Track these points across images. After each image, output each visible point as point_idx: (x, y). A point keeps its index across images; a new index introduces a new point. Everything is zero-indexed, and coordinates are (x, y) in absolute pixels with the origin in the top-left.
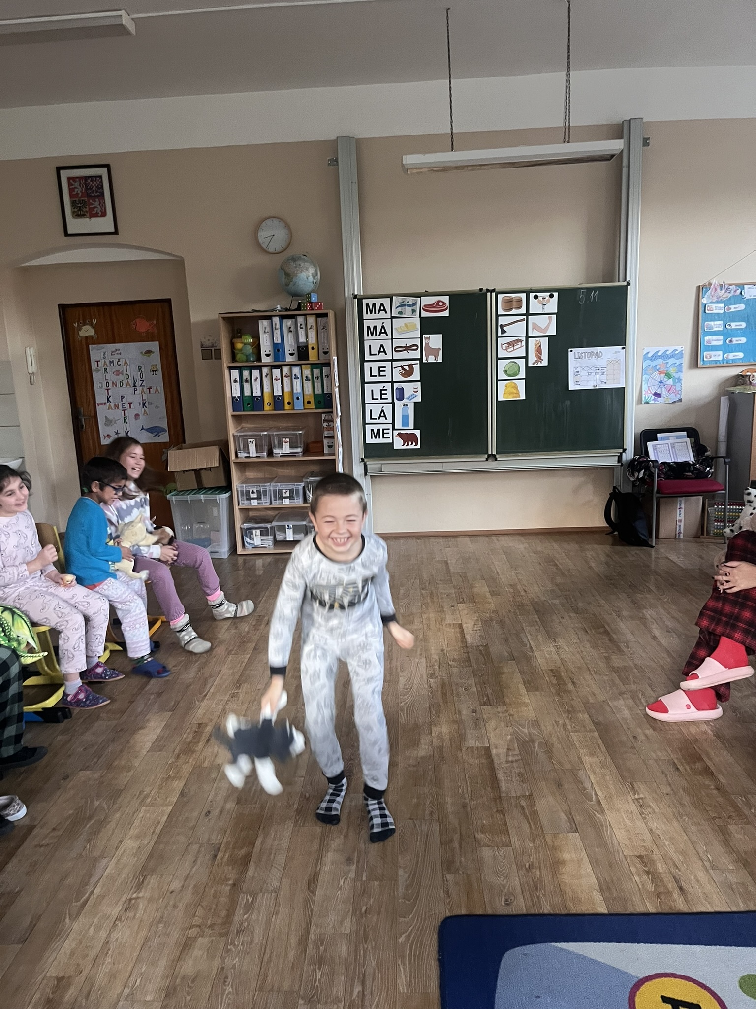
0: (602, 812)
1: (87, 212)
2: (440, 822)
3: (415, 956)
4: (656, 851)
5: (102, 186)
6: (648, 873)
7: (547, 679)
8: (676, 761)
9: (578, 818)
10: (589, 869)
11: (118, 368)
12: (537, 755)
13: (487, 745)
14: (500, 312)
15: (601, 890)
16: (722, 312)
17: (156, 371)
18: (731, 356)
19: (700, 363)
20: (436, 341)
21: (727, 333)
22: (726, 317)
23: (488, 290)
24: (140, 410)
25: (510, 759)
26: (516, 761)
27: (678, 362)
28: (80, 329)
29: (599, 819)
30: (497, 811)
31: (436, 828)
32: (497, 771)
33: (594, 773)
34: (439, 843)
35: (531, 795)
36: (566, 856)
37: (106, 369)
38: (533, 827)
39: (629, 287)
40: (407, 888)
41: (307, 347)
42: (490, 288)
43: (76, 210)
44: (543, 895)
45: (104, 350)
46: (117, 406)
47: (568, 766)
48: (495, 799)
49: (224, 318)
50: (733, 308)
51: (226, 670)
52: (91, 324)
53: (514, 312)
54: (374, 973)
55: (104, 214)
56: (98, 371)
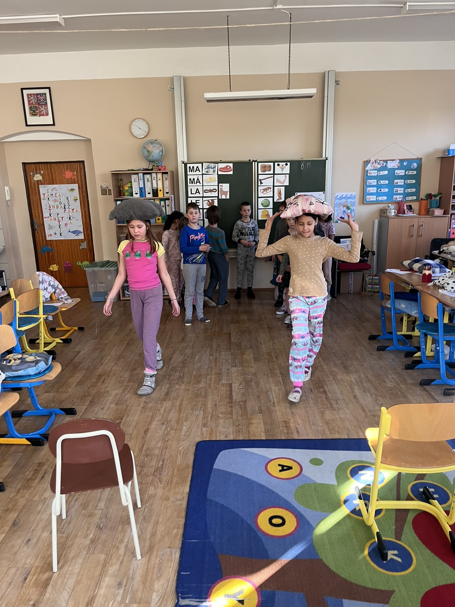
0: (274, 406)
1: (38, 113)
2: (204, 411)
3: (185, 453)
5: (46, 99)
6: (286, 426)
7: (265, 356)
8: (312, 388)
9: (263, 409)
10: (263, 426)
12: (252, 386)
13: (231, 382)
15: (265, 432)
16: (376, 175)
17: (76, 200)
18: (380, 198)
19: (365, 202)
20: (226, 187)
22: (379, 178)
23: (253, 161)
25: (240, 387)
26: (242, 388)
27: (353, 201)
28: (33, 177)
29: (272, 409)
30: (230, 407)
31: (202, 413)
32: (233, 392)
33: (275, 393)
34: (202, 417)
36: (254, 421)
37: (49, 199)
38: (243, 411)
39: (327, 161)
40: (186, 433)
41: (157, 190)
42: (255, 160)
43: (32, 112)
45: (47, 188)
47: (265, 390)
48: (229, 403)
50: (382, 173)
51: (113, 353)
52: (40, 174)
53: (267, 172)
54: (168, 458)
55: (47, 114)
56: (44, 199)
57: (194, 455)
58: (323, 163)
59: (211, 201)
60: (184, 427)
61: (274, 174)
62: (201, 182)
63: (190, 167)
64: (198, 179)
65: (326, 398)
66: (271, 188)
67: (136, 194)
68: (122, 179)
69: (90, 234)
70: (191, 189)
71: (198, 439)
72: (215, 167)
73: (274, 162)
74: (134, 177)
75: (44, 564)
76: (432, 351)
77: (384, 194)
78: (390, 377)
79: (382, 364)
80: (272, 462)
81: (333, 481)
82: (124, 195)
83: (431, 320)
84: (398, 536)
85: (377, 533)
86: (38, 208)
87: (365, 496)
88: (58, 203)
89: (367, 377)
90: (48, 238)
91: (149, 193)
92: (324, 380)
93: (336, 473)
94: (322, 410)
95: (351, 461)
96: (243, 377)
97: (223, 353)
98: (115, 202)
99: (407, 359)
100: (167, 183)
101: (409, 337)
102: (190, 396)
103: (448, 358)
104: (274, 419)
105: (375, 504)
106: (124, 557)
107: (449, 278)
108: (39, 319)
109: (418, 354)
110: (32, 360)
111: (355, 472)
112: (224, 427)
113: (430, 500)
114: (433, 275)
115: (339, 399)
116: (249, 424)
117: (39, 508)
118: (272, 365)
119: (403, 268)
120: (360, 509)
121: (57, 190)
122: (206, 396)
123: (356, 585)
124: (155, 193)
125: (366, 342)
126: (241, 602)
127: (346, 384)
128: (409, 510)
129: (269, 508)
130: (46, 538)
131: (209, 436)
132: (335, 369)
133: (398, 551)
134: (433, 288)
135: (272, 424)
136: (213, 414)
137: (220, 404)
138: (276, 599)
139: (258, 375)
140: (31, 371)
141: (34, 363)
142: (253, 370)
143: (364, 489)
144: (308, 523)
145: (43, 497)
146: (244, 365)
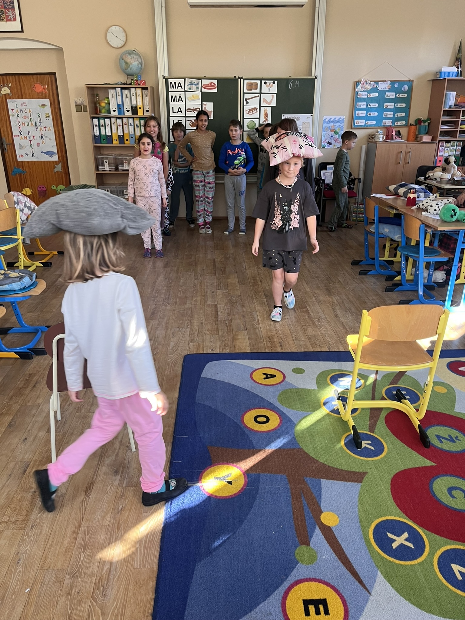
4: (276, 335)
9: (248, 326)
10: (248, 341)
11: (25, 114)
14: (246, 91)
15: (250, 346)
17: (48, 117)
18: (369, 123)
20: (209, 107)
21: (368, 110)
22: (369, 100)
23: (239, 78)
24: (40, 141)
27: (341, 125)
29: (257, 327)
30: (216, 325)
31: (188, 330)
35: (231, 320)
36: (240, 337)
37: (18, 115)
40: (173, 347)
41: (137, 107)
42: (240, 76)
44: (228, 348)
45: (16, 103)
46: (26, 138)
48: (215, 321)
49: (88, 87)
53: (253, 91)
56: (13, 115)
57: (182, 366)
58: (312, 82)
59: (194, 121)
60: (171, 343)
61: (261, 93)
62: (184, 100)
63: (171, 83)
64: (180, 97)
65: (308, 317)
66: (256, 109)
67: (114, 111)
68: (98, 94)
69: (65, 155)
70: (173, 108)
71: (186, 353)
72: (198, 84)
73: (261, 80)
74: (111, 92)
75: (43, 458)
76: (411, 275)
77: (373, 118)
78: (371, 298)
79: (364, 287)
80: (257, 371)
81: (314, 387)
82: (100, 112)
83: (413, 243)
84: (372, 428)
85: (353, 426)
86: (7, 125)
87: (343, 398)
88: (28, 120)
89: (348, 298)
90: (19, 159)
91: (128, 111)
92: (307, 301)
93: (317, 380)
94: (305, 327)
95: (331, 370)
96: (228, 298)
97: (208, 277)
98: (91, 120)
99: (388, 282)
100: (147, 100)
101: (391, 263)
102: (176, 316)
103: (426, 281)
104: (258, 334)
105: (352, 404)
106: (119, 450)
107: (433, 201)
108: (18, 239)
109: (398, 278)
110: (16, 276)
111: (334, 379)
112: (210, 342)
113: (402, 400)
114: (417, 200)
115: (321, 318)
116: (235, 340)
117: (33, 412)
118: (256, 288)
119: (388, 192)
120: (338, 409)
121: (26, 105)
122: (192, 316)
123: (333, 468)
124: (134, 110)
125: (348, 267)
126: (230, 483)
127: (328, 305)
128: (382, 408)
129: (254, 409)
130: (42, 436)
131: (196, 350)
132: (318, 292)
133: (371, 441)
134: (417, 212)
135: (256, 340)
136: (200, 331)
137: (206, 322)
138: (261, 480)
139: (242, 297)
140: (16, 286)
141: (19, 278)
142: (238, 293)
143: (343, 392)
144: (290, 420)
145: (36, 403)
146: (229, 288)
